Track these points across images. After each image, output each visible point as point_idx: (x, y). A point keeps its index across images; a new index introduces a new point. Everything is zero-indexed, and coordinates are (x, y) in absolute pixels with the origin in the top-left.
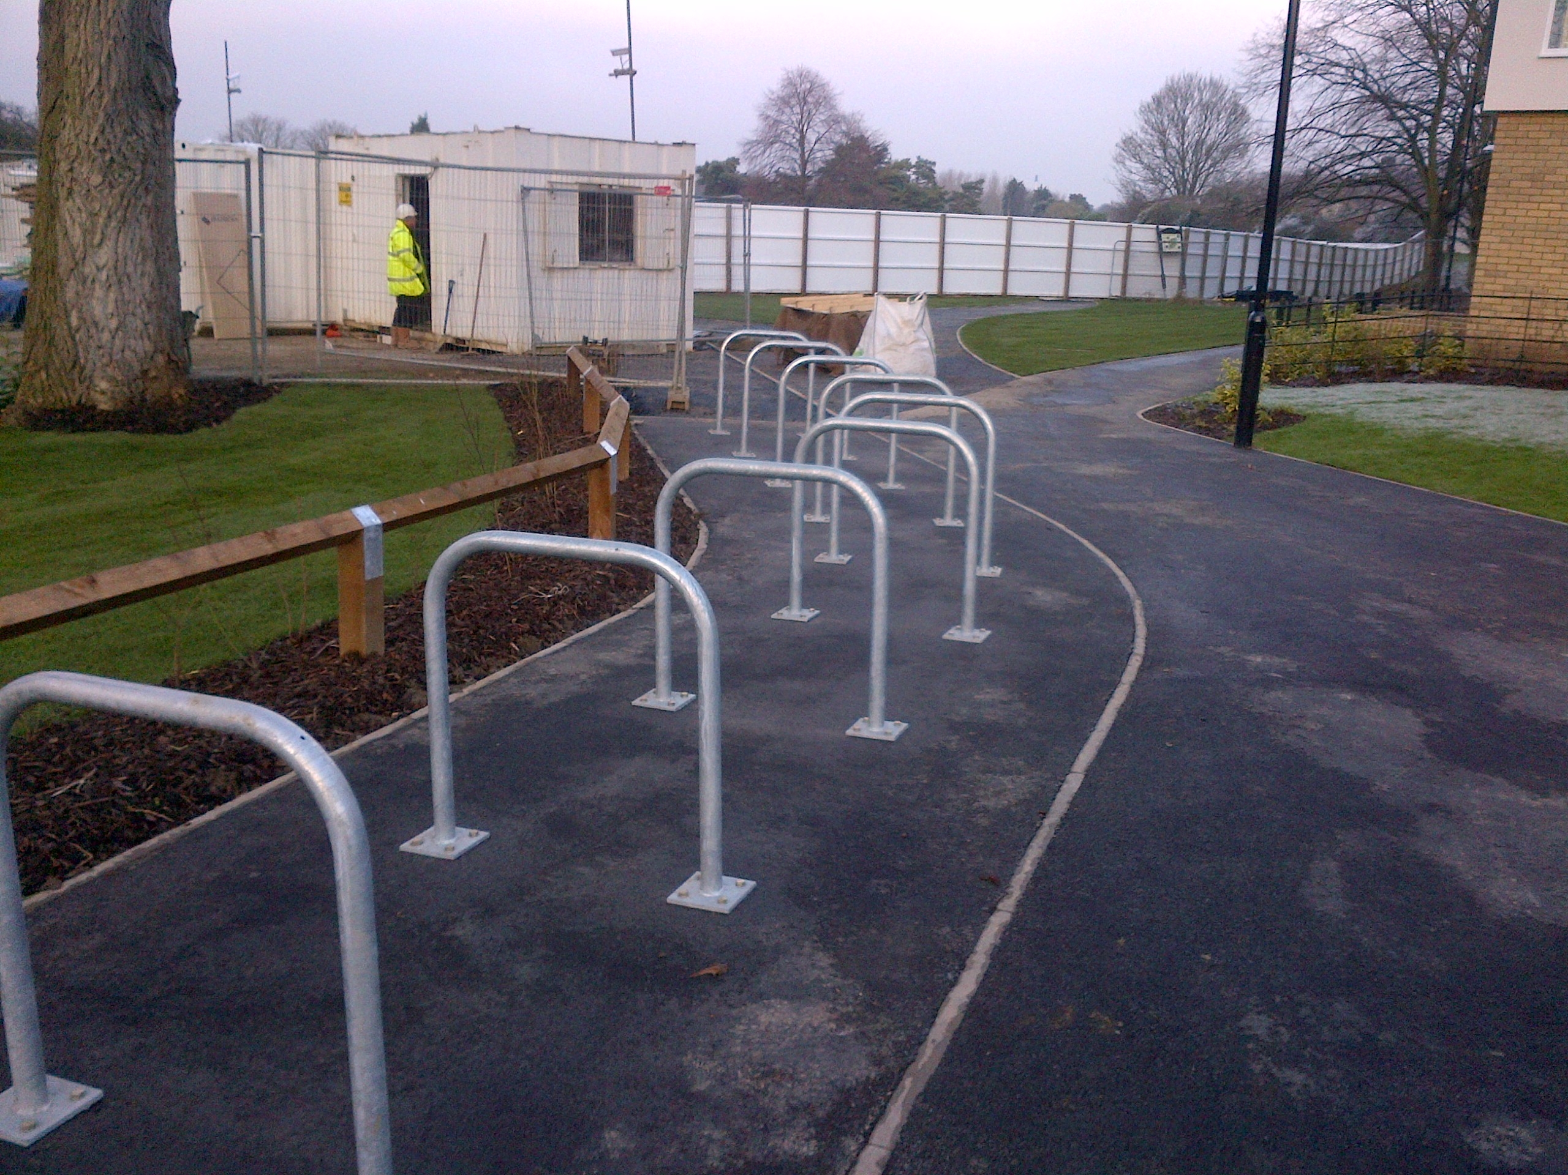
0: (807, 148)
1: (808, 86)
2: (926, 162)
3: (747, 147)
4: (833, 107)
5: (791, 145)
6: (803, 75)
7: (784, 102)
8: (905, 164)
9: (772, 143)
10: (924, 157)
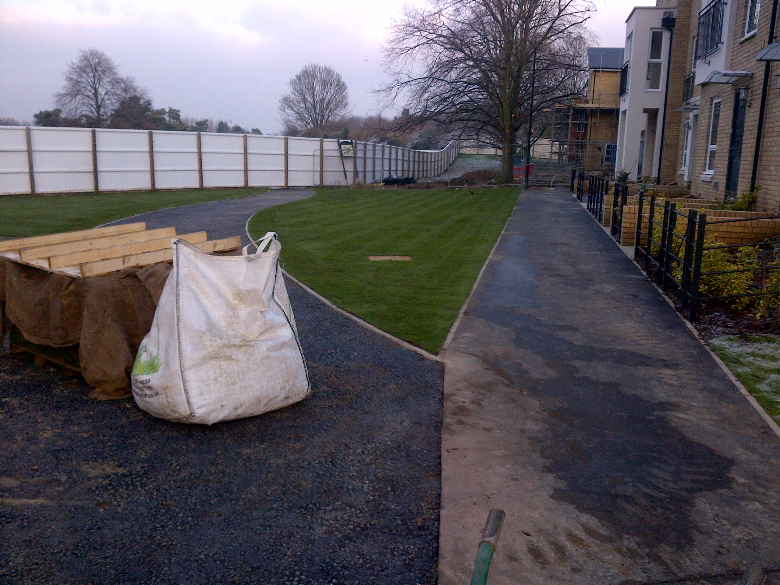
0: (100, 98)
1: (97, 61)
2: (174, 110)
3: (59, 98)
4: (114, 74)
5: (89, 96)
6: (93, 54)
7: (82, 70)
8: (162, 112)
9: (76, 95)
10: (173, 107)
